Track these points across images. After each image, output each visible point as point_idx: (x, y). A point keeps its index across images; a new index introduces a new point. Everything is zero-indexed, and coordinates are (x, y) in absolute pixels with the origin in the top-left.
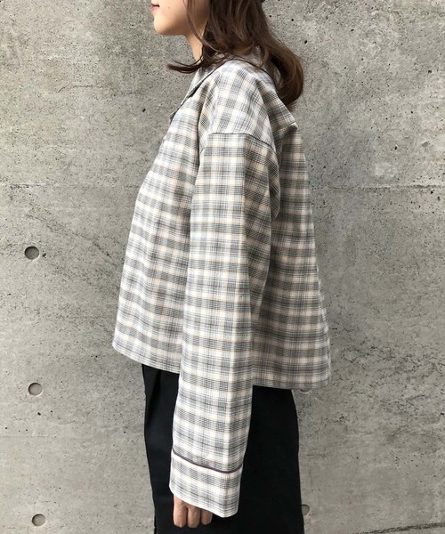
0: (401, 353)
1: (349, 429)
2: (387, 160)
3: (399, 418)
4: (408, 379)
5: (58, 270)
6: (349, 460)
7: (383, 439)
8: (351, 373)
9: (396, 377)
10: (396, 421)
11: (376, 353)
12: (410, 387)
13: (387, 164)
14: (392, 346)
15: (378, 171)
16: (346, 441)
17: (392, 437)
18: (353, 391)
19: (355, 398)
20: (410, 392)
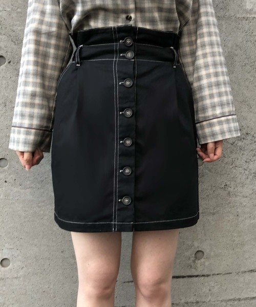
1: (231, 194)
6: (231, 217)
8: (231, 152)
11: (249, 137)
16: (229, 203)
18: (233, 165)
19: (235, 171)
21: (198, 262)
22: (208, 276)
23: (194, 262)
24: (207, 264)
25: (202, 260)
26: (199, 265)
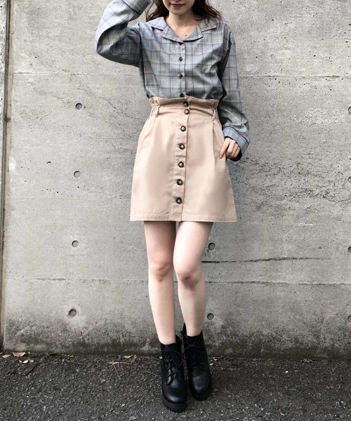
0: (262, 161)
2: (252, 63)
3: (262, 197)
4: (266, 175)
5: (91, 115)
7: (254, 208)
8: (236, 171)
9: (260, 174)
10: (261, 199)
11: (249, 161)
12: (267, 180)
13: (252, 65)
14: (258, 158)
15: (248, 69)
17: (259, 208)
20: (268, 183)
21: (211, 251)
22: (218, 262)
23: (208, 251)
24: (217, 253)
25: (214, 250)
26: (211, 254)
